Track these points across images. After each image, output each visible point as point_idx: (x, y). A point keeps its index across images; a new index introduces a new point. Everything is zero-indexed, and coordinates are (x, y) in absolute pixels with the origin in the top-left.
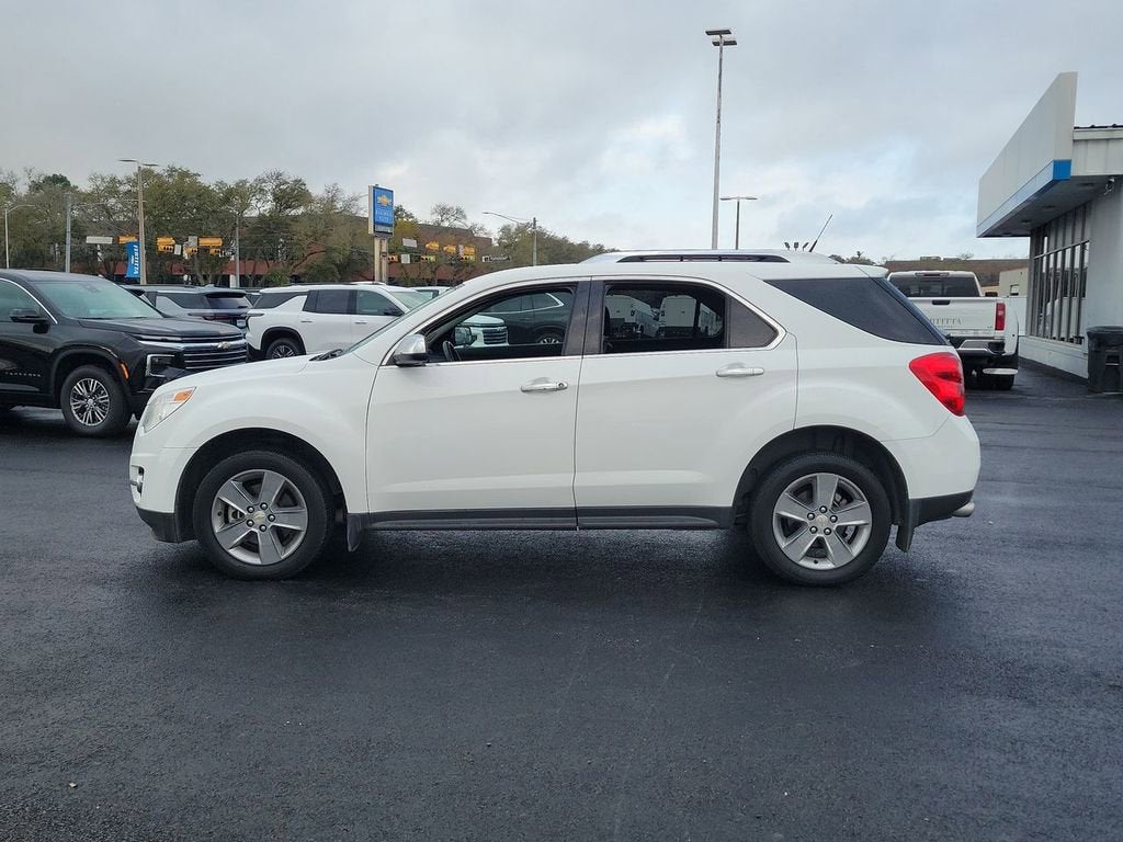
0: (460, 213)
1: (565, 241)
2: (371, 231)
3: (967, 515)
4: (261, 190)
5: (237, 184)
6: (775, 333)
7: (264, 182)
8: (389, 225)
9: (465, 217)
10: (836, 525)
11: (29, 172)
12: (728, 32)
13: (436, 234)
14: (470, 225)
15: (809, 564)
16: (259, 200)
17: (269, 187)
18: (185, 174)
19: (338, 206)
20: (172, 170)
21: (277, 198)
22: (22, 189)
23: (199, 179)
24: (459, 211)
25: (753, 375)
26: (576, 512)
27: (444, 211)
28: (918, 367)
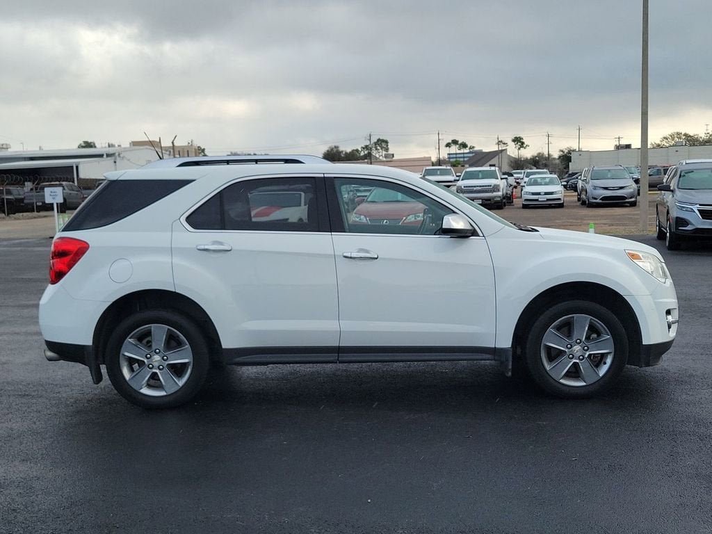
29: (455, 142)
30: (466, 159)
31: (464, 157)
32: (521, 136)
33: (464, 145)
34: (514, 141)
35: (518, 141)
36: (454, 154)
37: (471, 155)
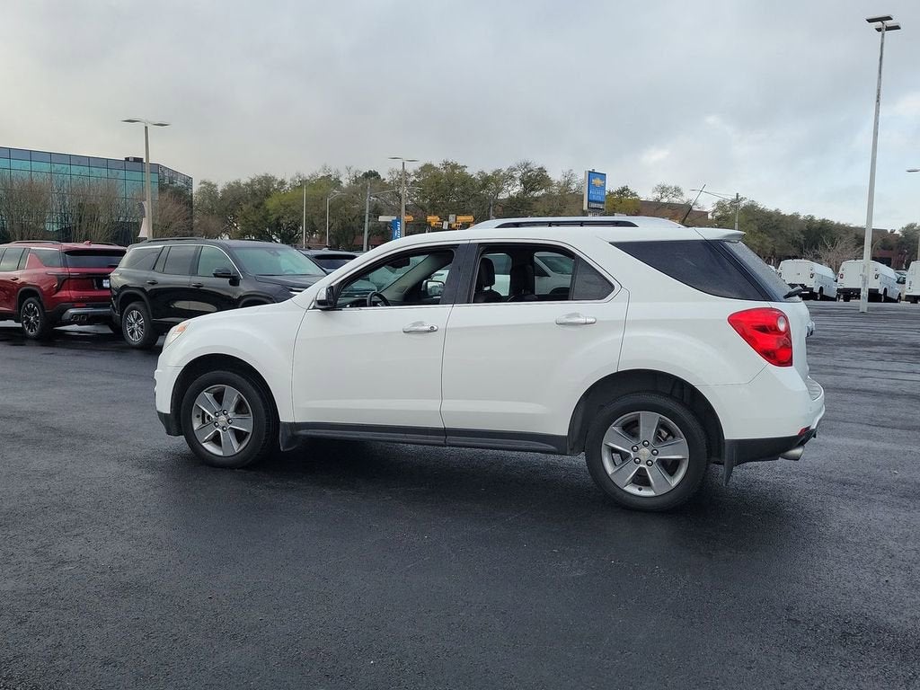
0: (678, 191)
1: (777, 213)
2: (585, 208)
3: (796, 458)
4: (512, 177)
5: (494, 174)
6: (612, 287)
7: (515, 170)
8: (600, 202)
9: (682, 194)
10: (657, 458)
11: (349, 169)
12: (889, 18)
13: (658, 209)
14: (685, 201)
15: (633, 490)
16: (509, 185)
17: (518, 175)
18: (455, 167)
19: (573, 188)
20: (446, 164)
21: (523, 182)
22: (345, 182)
23: (466, 170)
24: (677, 190)
25: (586, 323)
26: (445, 432)
27: (663, 189)
28: (735, 320)
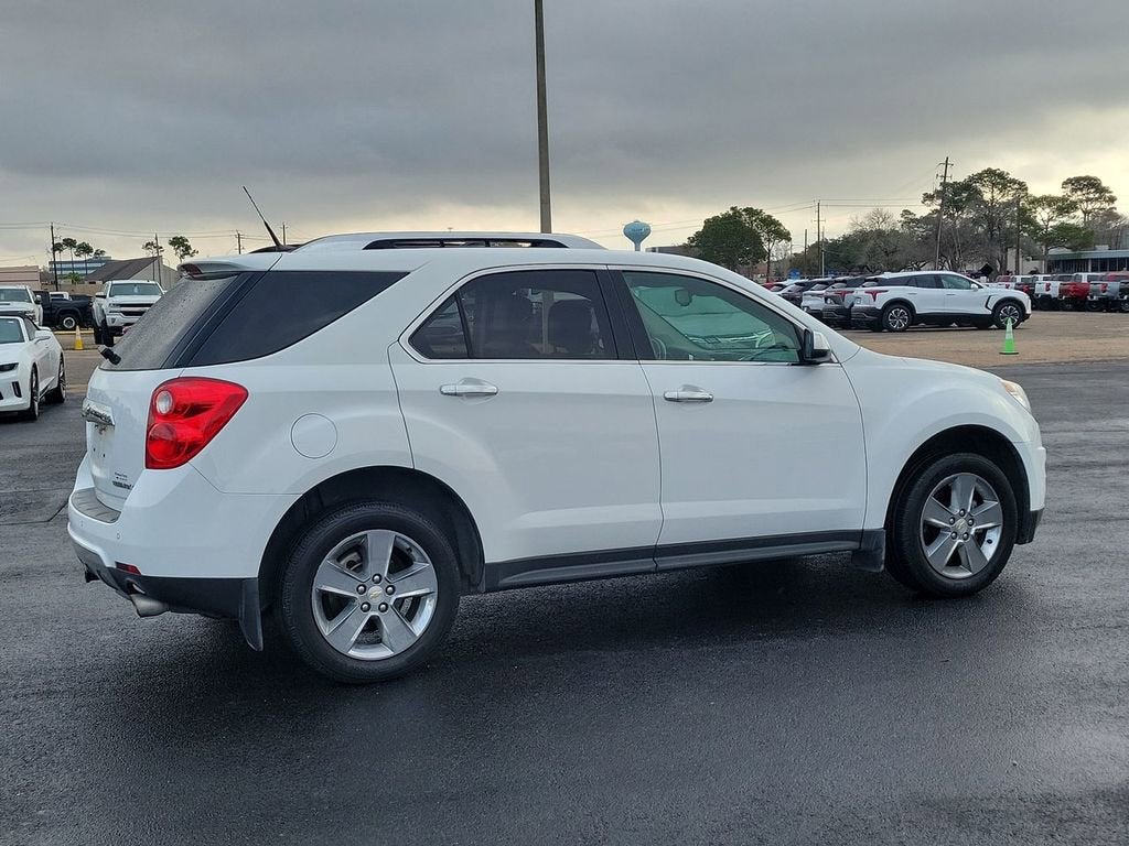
29: (70, 243)
30: (89, 272)
31: (86, 269)
32: (186, 236)
33: (86, 249)
34: (172, 243)
35: (179, 243)
36: (69, 262)
37: (99, 265)
